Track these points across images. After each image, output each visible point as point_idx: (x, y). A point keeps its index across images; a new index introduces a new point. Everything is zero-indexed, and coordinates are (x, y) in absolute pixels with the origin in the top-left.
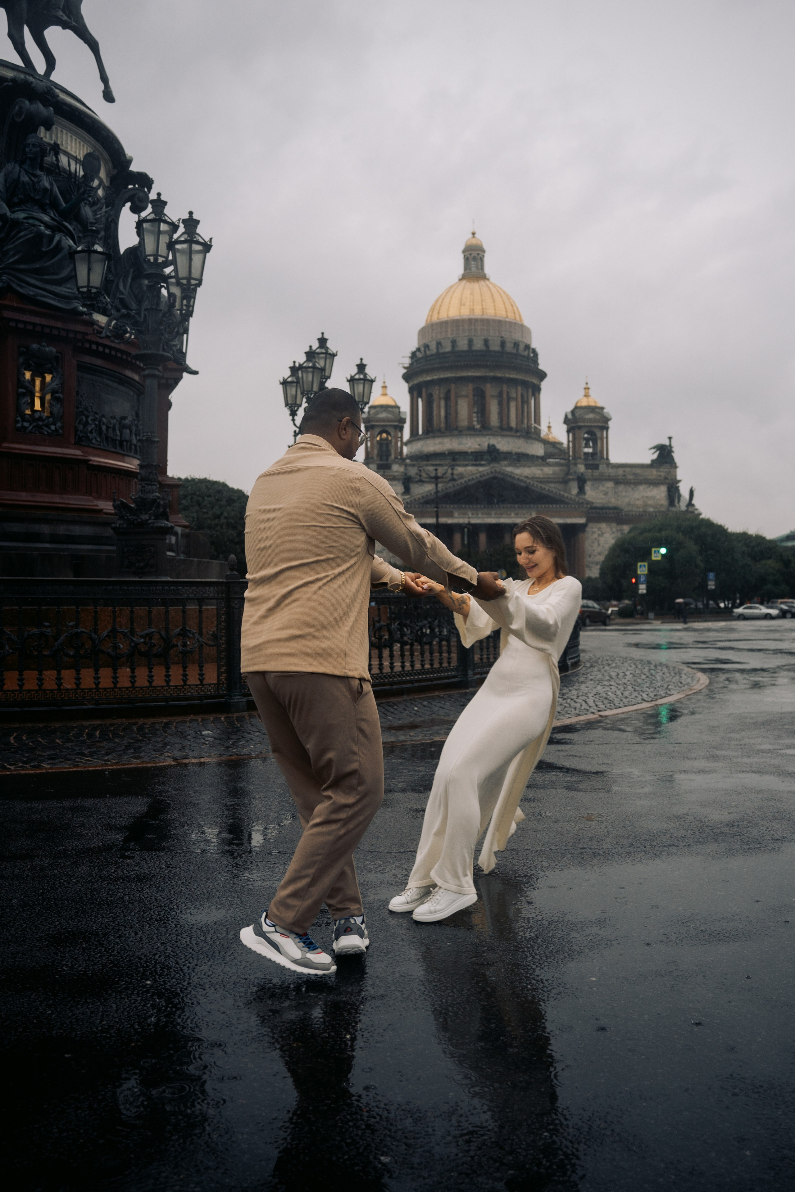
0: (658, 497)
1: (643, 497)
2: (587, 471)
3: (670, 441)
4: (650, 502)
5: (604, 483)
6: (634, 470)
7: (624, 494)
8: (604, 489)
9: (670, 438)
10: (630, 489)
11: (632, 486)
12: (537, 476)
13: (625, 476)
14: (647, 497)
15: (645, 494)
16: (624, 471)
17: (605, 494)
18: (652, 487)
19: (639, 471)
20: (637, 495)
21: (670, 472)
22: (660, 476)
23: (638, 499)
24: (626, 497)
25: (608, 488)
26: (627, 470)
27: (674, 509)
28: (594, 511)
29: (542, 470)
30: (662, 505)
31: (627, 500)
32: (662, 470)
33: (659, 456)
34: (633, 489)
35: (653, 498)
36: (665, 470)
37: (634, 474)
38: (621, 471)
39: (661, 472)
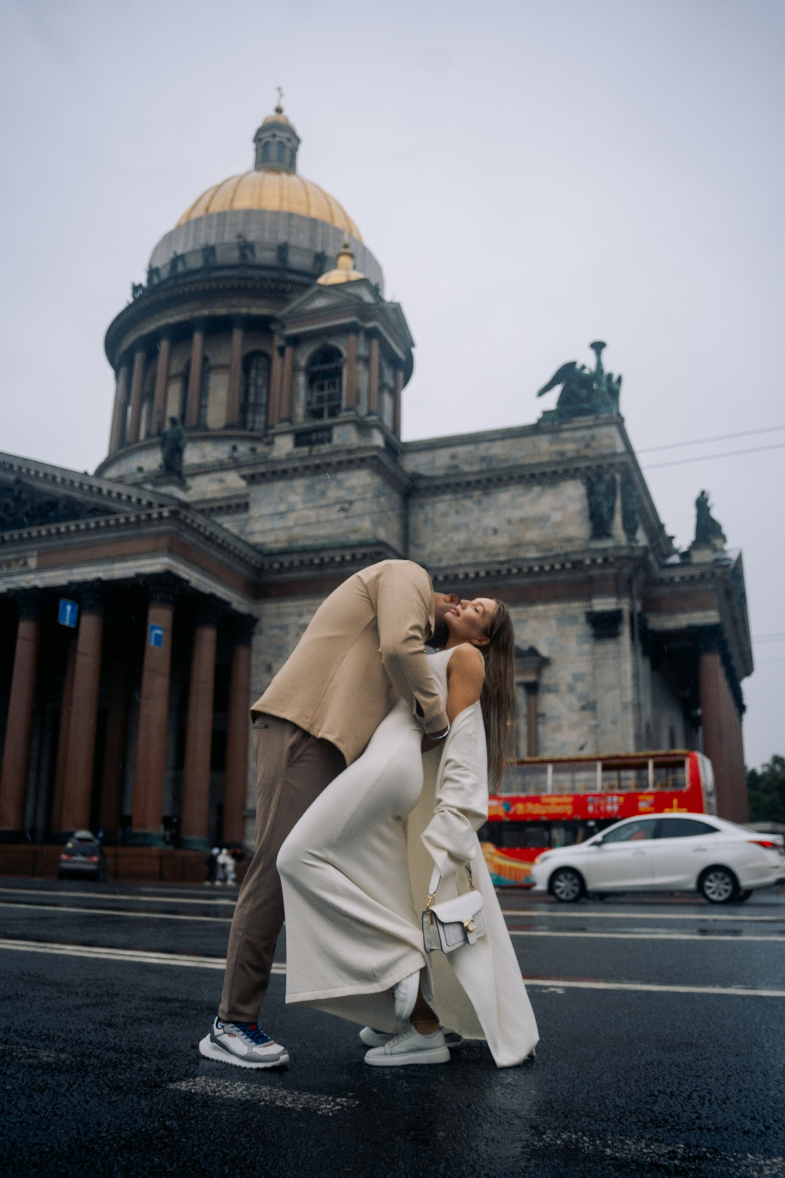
0: (557, 517)
1: (509, 522)
2: (299, 449)
3: (598, 354)
4: (532, 535)
5: (340, 476)
6: (483, 449)
7: (452, 520)
8: (341, 493)
9: (598, 347)
10: (468, 503)
11: (477, 493)
12: (209, 496)
13: (456, 467)
14: (522, 520)
15: (517, 514)
16: (454, 457)
17: (343, 510)
18: (537, 489)
19: (497, 449)
20: (490, 521)
21: (593, 437)
22: (562, 454)
23: (495, 531)
24: (456, 528)
25: (352, 489)
26: (462, 451)
27: (606, 544)
28: (296, 559)
29: (222, 481)
30: (569, 540)
31: (460, 537)
32: (565, 435)
33: (563, 401)
34: (479, 502)
35: (541, 520)
36: (579, 434)
37: (483, 459)
38: (443, 457)
39: (565, 441)
